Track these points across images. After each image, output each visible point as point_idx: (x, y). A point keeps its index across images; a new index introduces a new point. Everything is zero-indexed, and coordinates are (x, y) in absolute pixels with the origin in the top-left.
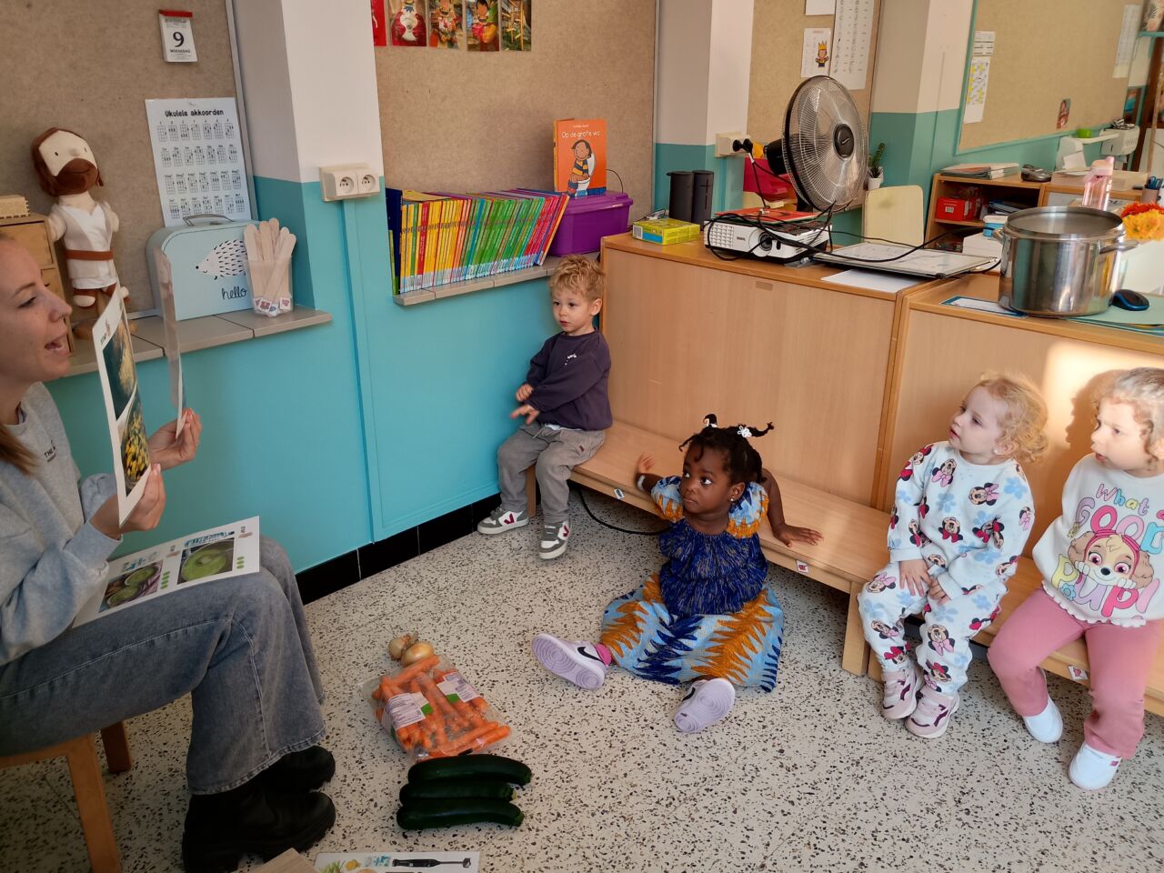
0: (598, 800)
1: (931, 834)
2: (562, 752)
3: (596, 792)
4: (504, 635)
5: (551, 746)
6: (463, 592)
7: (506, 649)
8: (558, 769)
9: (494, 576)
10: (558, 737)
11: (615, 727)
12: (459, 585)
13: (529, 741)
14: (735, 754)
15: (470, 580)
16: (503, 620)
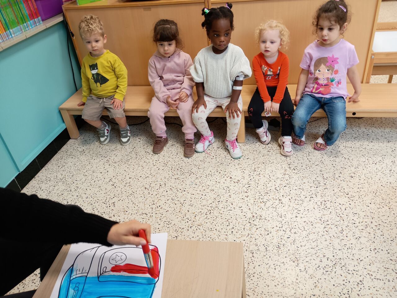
0: (185, 224)
1: (290, 181)
2: (160, 215)
3: (183, 222)
4: (103, 184)
5: (154, 214)
6: (72, 176)
7: (108, 189)
8: (163, 222)
9: (81, 164)
10: (154, 210)
11: (172, 197)
12: (69, 174)
13: (145, 217)
14: (218, 186)
15: (72, 170)
16: (99, 179)
